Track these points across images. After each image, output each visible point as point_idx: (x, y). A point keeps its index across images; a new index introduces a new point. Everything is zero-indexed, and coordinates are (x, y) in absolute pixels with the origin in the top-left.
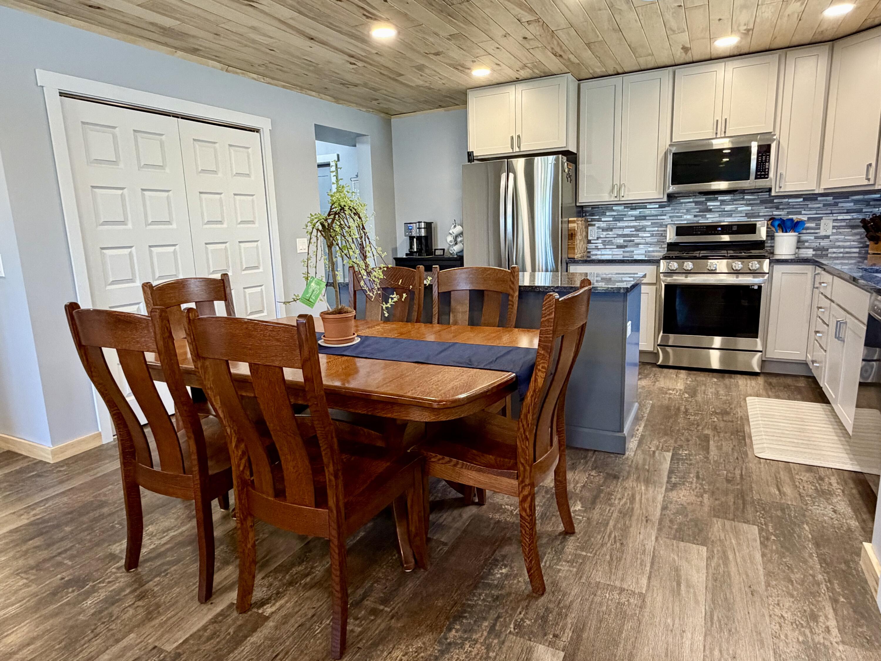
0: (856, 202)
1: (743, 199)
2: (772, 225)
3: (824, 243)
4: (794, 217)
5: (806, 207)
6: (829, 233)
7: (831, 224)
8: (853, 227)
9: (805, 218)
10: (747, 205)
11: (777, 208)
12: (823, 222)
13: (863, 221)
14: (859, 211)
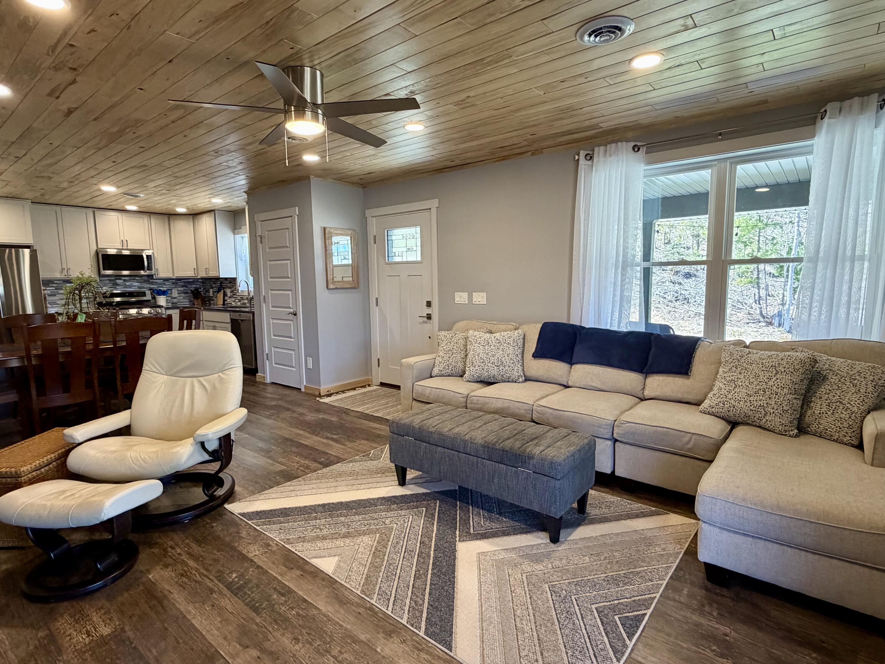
0: (184, 282)
1: (135, 279)
2: (153, 292)
3: (175, 300)
4: (162, 289)
5: (165, 284)
6: (176, 296)
7: (176, 292)
8: (185, 293)
9: (165, 289)
10: (138, 282)
11: (152, 284)
12: (173, 291)
13: (191, 290)
14: (186, 287)
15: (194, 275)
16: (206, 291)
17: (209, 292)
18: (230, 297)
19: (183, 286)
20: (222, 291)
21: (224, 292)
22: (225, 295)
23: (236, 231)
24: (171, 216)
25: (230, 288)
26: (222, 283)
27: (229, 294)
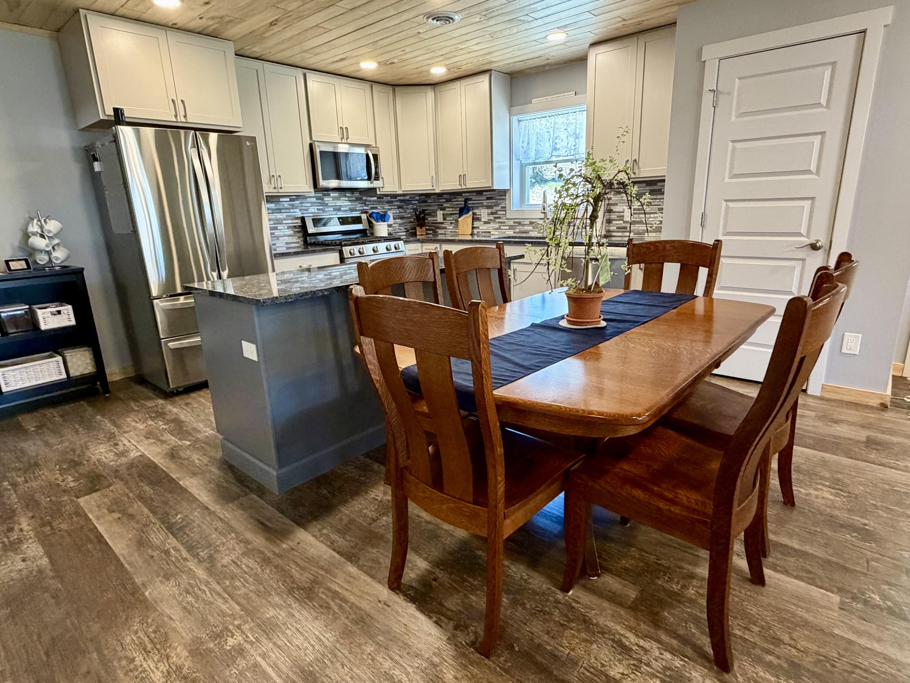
4: (378, 211)
9: (383, 212)
13: (410, 214)
15: (431, 188)
18: (485, 223)
19: (400, 207)
20: (471, 213)
21: (474, 213)
22: (475, 219)
23: (516, 109)
24: (397, 88)
25: (488, 207)
26: (466, 200)
27: (484, 218)
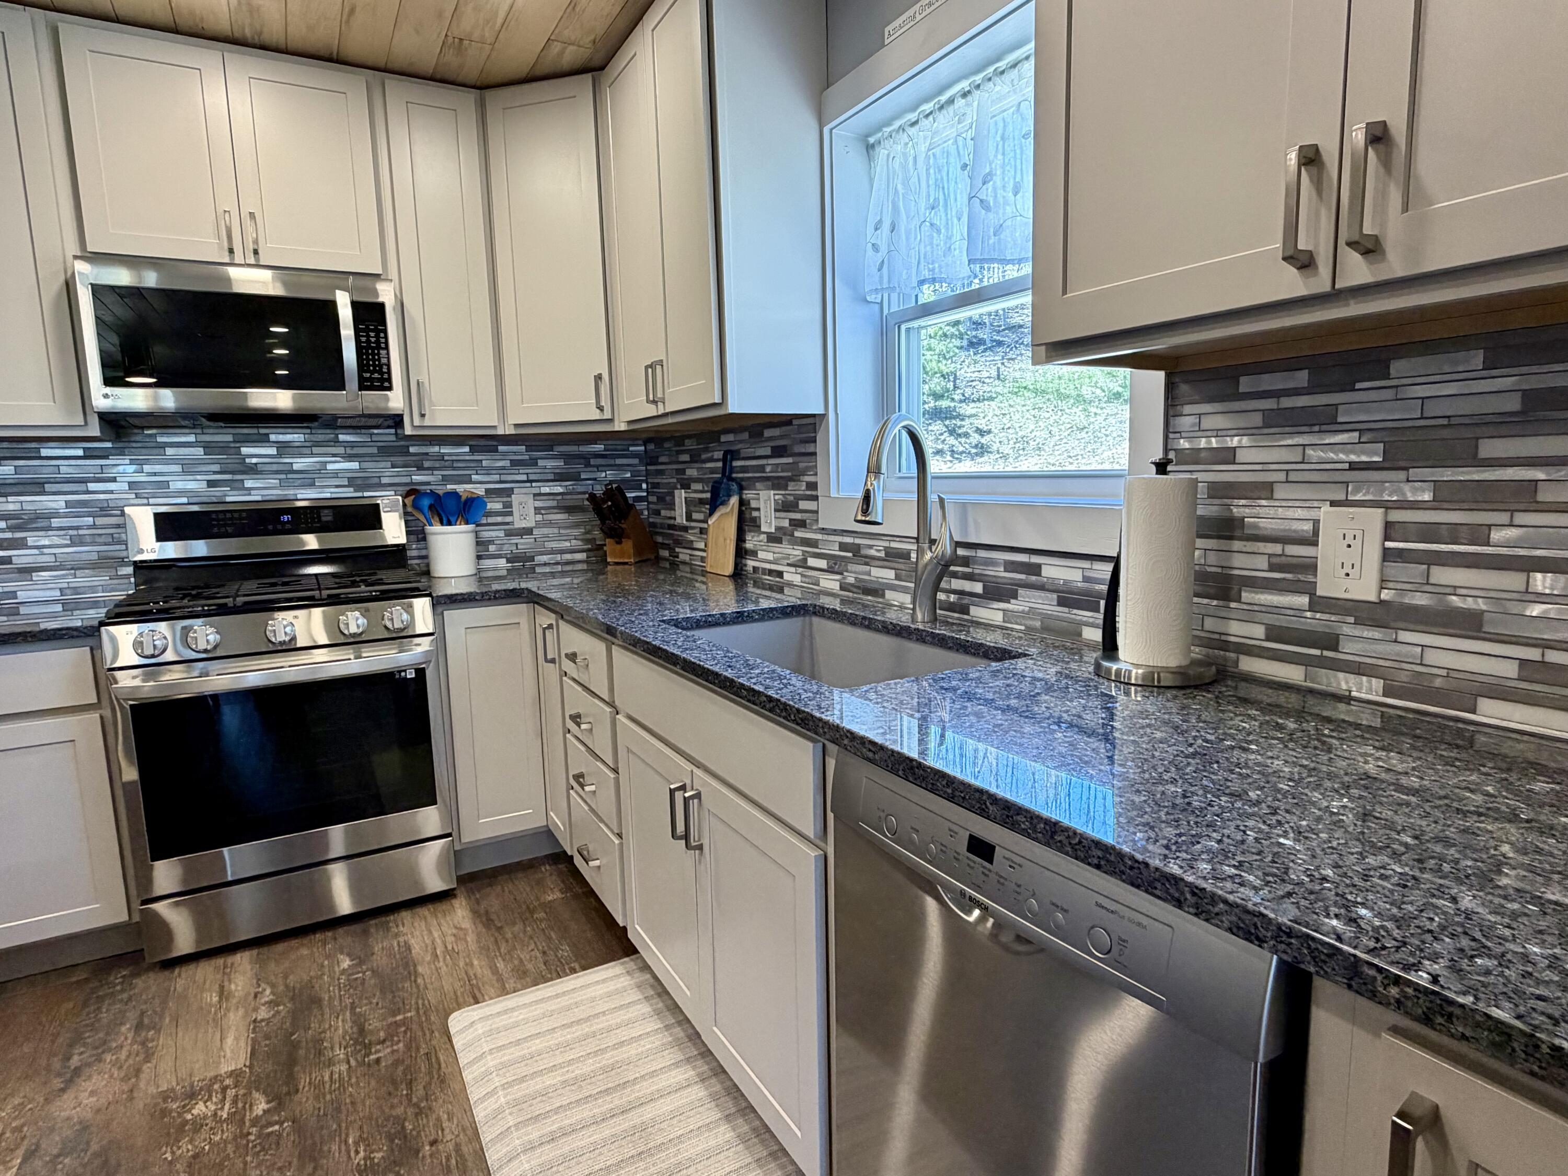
1: (336, 441)
2: (415, 506)
3: (524, 543)
5: (478, 467)
6: (529, 523)
7: (531, 504)
8: (569, 509)
10: (349, 457)
11: (420, 468)
12: (515, 499)
13: (592, 497)
14: (576, 478)
15: (596, 415)
16: (661, 499)
17: (671, 506)
19: (559, 477)
20: (734, 500)
21: (742, 503)
22: (745, 521)
26: (731, 455)
27: (769, 521)
